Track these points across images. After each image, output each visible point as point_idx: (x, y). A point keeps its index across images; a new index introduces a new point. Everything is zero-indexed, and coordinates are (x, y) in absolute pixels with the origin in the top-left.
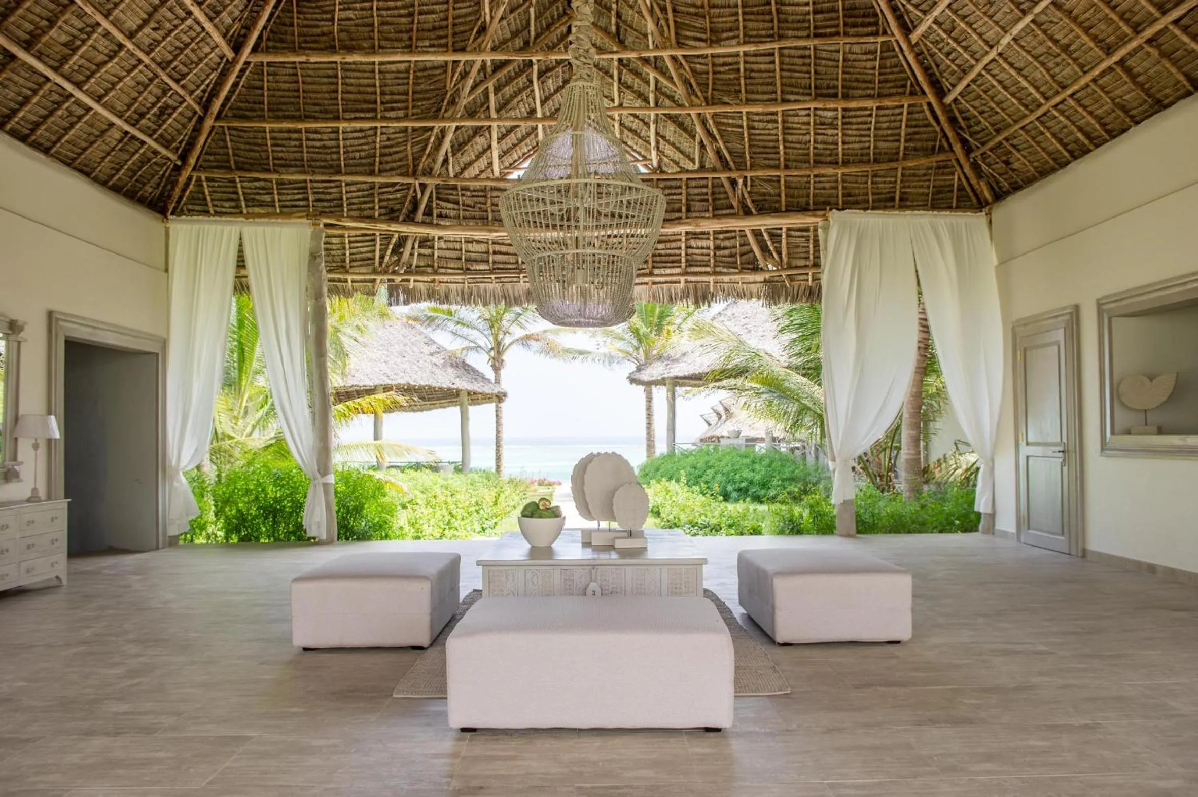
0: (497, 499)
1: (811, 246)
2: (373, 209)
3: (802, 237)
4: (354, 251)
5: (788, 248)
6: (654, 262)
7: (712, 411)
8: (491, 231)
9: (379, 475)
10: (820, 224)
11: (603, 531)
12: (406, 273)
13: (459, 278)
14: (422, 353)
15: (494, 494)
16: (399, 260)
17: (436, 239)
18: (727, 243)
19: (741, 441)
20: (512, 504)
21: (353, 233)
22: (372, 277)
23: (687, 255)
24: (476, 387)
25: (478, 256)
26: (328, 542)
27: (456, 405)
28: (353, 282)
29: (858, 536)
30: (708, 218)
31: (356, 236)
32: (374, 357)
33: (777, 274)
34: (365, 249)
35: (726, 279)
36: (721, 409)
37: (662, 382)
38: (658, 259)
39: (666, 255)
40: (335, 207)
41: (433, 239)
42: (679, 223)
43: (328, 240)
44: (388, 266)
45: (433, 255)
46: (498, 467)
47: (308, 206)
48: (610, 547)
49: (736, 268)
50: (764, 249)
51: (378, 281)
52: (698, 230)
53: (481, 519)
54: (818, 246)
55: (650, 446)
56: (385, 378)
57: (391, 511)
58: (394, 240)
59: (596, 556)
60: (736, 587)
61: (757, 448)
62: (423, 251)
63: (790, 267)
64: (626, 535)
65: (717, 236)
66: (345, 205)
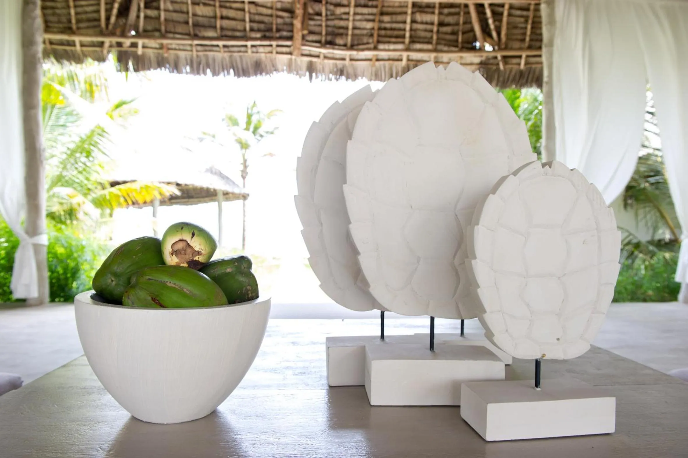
1: (529, 27)
3: (522, 16)
5: (508, 29)
12: (134, 36)
13: (187, 43)
16: (126, 21)
18: (451, 20)
22: (99, 40)
23: (411, 30)
24: (228, 188)
25: (205, 21)
27: (215, 202)
28: (82, 45)
33: (494, 55)
34: (90, 8)
44: (114, 28)
45: (159, 17)
50: (485, 27)
51: (107, 45)
52: (425, 1)
62: (149, 12)
63: (506, 48)
65: (442, 9)
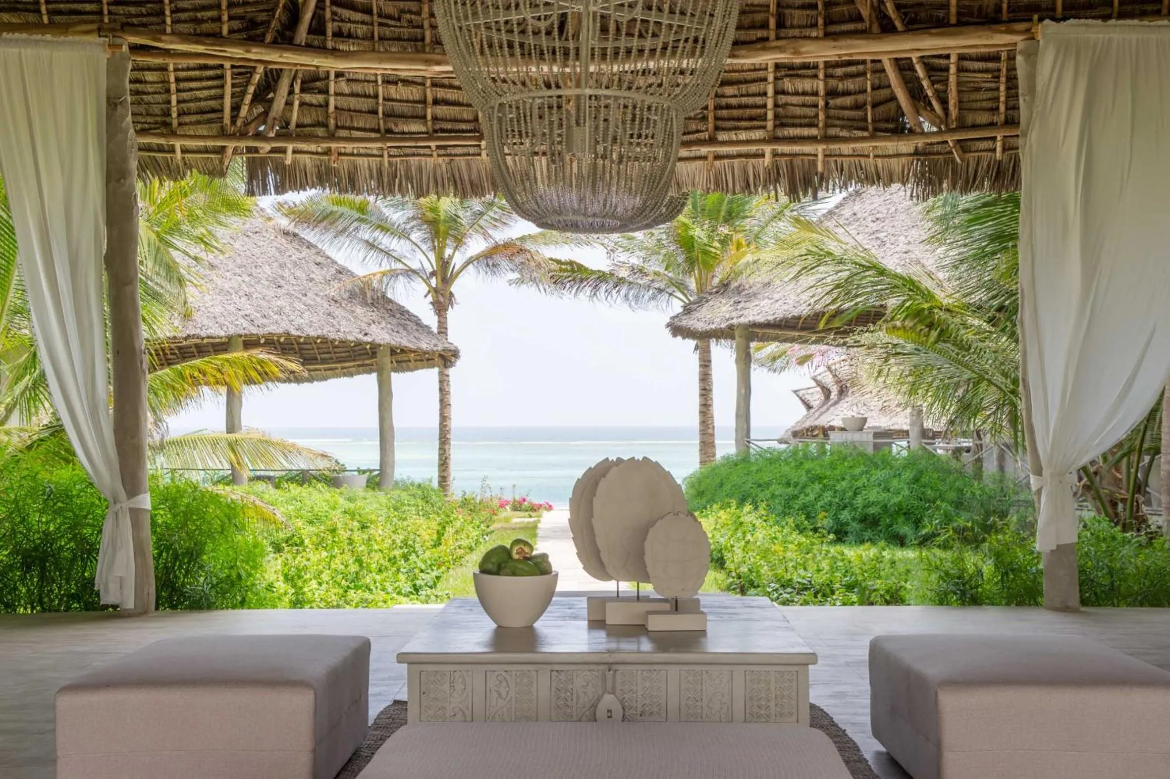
0: (440, 534)
1: (1002, 88)
2: (219, 19)
3: (987, 71)
4: (185, 95)
5: (959, 92)
6: (717, 118)
7: (813, 384)
8: (428, 62)
9: (233, 493)
10: (1020, 47)
11: (627, 599)
12: (279, 136)
13: (374, 146)
14: (312, 280)
15: (434, 526)
16: (266, 113)
17: (332, 76)
18: (850, 85)
19: (867, 437)
20: (465, 543)
21: (184, 63)
22: (219, 143)
23: (776, 105)
24: (403, 340)
25: (405, 108)
26: (139, 614)
27: (370, 372)
28: (184, 151)
29: (1083, 609)
30: (817, 38)
31: (188, 69)
32: (227, 286)
33: (940, 139)
34: (206, 93)
35: (846, 148)
36: (828, 380)
37: (726, 333)
38: (725, 113)
39: (740, 107)
40: (149, 15)
41: (327, 77)
42: (764, 49)
43: (138, 75)
44: (246, 124)
45: (327, 104)
46: (443, 480)
47: (100, 13)
48: (638, 630)
49: (865, 129)
50: (916, 95)
51: (230, 151)
52: (798, 61)
53: (411, 570)
54: (1016, 87)
55: (707, 444)
56: (246, 324)
57: (253, 557)
58: (257, 78)
59: (613, 646)
60: (866, 701)
61: (895, 449)
62: (308, 98)
63: (962, 126)
64: (667, 607)
65: (830, 71)
66: (168, 12)
